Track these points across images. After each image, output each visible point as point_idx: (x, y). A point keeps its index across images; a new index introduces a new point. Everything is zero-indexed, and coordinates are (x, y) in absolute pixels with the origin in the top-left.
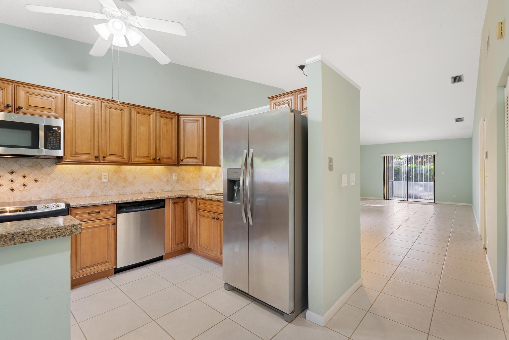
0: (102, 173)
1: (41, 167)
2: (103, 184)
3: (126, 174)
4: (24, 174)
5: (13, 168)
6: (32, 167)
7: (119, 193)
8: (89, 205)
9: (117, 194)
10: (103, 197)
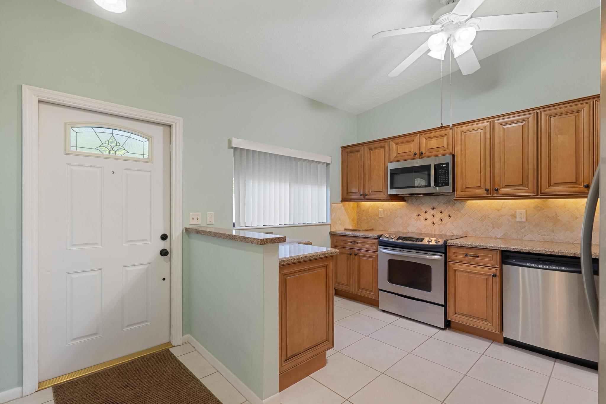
0: (517, 210)
1: (454, 203)
2: (519, 224)
3: (556, 212)
4: (441, 210)
5: (434, 205)
6: (447, 203)
7: (543, 239)
8: (465, 246)
9: (541, 240)
10: (518, 241)
